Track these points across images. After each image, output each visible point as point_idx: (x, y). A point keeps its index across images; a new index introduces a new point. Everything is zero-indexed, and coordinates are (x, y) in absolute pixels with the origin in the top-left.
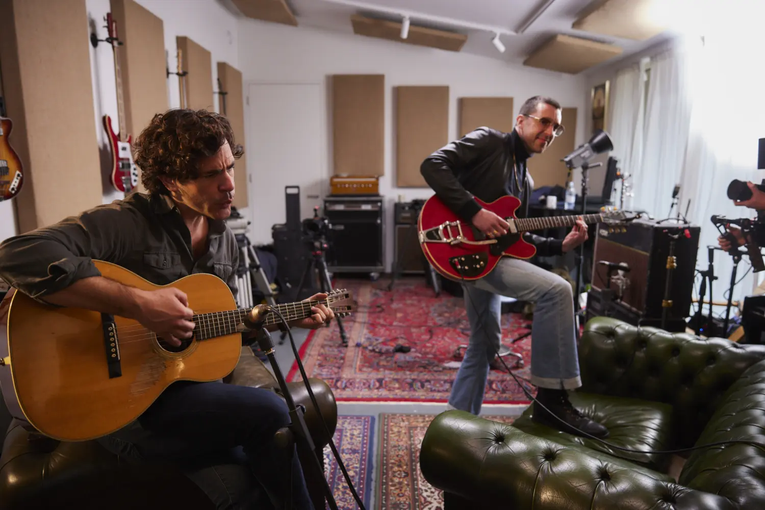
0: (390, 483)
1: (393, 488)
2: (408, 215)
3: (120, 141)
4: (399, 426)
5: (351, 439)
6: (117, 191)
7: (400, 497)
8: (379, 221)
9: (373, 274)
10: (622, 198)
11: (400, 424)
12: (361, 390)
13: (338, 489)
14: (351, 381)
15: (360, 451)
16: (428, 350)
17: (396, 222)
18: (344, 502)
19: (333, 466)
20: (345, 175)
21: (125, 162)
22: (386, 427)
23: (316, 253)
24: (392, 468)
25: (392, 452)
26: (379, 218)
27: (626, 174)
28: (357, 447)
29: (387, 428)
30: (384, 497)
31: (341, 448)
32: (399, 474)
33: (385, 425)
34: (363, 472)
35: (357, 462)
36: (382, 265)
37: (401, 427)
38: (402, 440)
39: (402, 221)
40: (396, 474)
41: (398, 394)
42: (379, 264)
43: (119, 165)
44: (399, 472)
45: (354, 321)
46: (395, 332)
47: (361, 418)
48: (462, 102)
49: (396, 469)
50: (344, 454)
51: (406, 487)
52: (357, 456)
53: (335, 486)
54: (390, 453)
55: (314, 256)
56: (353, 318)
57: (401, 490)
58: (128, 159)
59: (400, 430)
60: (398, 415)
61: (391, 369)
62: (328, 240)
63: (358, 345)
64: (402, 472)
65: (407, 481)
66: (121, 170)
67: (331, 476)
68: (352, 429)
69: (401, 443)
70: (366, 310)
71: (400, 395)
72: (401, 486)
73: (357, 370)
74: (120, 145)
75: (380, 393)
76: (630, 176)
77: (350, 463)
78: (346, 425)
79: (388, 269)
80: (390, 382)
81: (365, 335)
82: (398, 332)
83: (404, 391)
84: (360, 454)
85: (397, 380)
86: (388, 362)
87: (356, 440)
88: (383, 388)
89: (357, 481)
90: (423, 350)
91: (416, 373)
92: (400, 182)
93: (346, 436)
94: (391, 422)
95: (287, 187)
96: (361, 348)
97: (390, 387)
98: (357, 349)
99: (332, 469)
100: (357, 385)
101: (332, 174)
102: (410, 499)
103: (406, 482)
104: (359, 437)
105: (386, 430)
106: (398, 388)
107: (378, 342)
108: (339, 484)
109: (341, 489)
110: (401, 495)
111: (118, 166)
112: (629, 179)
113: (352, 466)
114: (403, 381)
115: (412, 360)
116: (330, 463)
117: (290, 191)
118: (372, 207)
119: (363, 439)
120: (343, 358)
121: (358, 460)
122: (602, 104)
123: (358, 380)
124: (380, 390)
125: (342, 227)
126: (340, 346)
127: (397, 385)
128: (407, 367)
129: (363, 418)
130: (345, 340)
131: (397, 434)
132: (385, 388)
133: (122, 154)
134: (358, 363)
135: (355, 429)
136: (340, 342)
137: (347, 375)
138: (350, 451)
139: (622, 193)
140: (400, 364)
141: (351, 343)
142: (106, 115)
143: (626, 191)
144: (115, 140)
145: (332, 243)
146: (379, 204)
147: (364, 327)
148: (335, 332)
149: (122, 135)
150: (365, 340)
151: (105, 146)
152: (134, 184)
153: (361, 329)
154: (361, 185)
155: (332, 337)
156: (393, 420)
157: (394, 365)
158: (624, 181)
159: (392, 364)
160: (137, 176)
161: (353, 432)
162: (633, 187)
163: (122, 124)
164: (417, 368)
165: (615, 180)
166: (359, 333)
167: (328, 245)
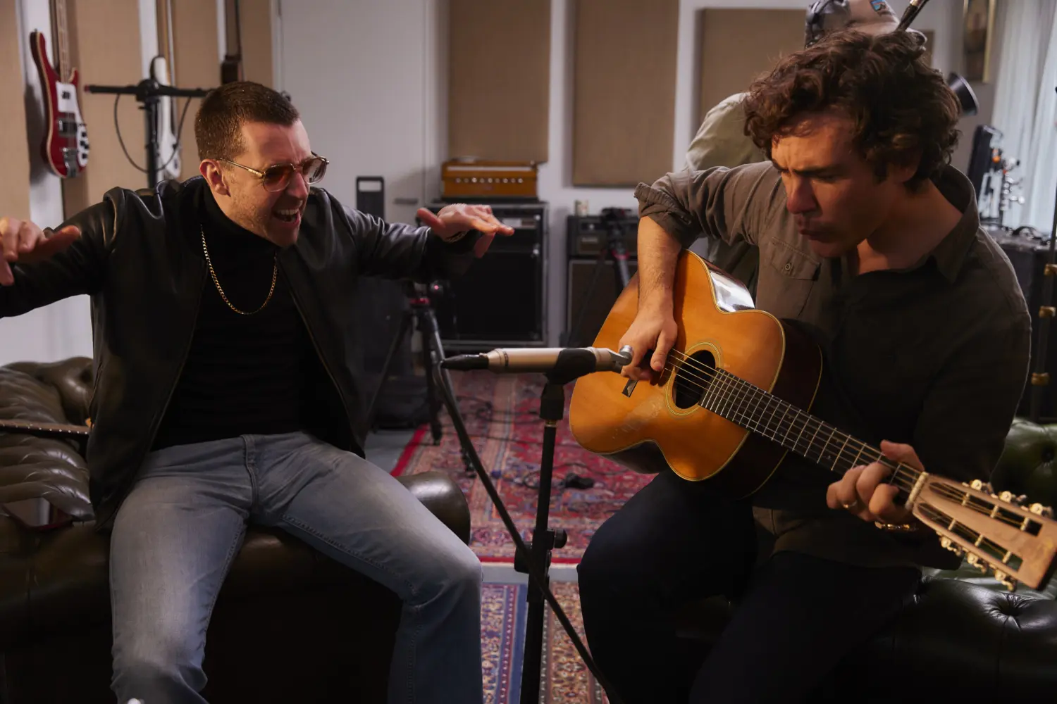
0: (554, 679)
1: (558, 685)
2: (594, 240)
3: (60, 81)
4: (570, 600)
6: (52, 172)
7: (570, 697)
8: (536, 252)
10: (1001, 205)
11: (572, 596)
12: (501, 546)
14: (483, 531)
15: (501, 634)
16: (627, 486)
17: (570, 255)
20: (470, 160)
21: (69, 120)
23: (418, 301)
24: (556, 658)
25: (557, 636)
26: (537, 245)
27: (1011, 161)
28: (496, 627)
32: (568, 667)
34: (506, 662)
35: (495, 649)
36: (541, 339)
37: (574, 602)
39: (581, 253)
40: (564, 667)
42: (536, 336)
43: (58, 125)
44: (568, 664)
45: (488, 437)
46: (565, 456)
47: (502, 587)
48: (705, 18)
49: (563, 659)
51: (581, 683)
52: (495, 641)
54: (553, 637)
55: (414, 307)
56: (484, 431)
57: (571, 689)
58: (73, 115)
60: (568, 584)
61: (556, 514)
63: (495, 475)
64: (575, 664)
65: (582, 676)
66: (62, 135)
68: (487, 603)
70: (508, 419)
71: (573, 554)
72: (573, 682)
73: (494, 514)
74: (61, 87)
76: (1018, 163)
81: (509, 459)
82: (571, 455)
84: (501, 639)
85: (567, 531)
89: (497, 674)
90: (618, 485)
92: (579, 176)
95: (359, 179)
96: (501, 479)
100: (494, 538)
101: (444, 159)
103: (580, 678)
104: (500, 614)
106: (571, 544)
107: (532, 471)
110: (571, 694)
111: (56, 126)
112: (1016, 169)
113: (488, 654)
114: (580, 532)
115: (597, 501)
117: (365, 187)
118: (523, 223)
119: (506, 617)
120: (468, 496)
121: (498, 646)
122: (982, 25)
123: (495, 530)
126: (461, 476)
128: (587, 511)
129: (506, 587)
133: (63, 106)
135: (491, 603)
136: (461, 469)
137: (476, 521)
139: (1002, 196)
140: (574, 507)
142: (36, 30)
143: (1010, 191)
144: (50, 76)
145: (448, 285)
146: (538, 217)
147: (506, 446)
148: (451, 455)
149: (62, 67)
150: (508, 467)
151: (29, 90)
152: (83, 162)
153: (499, 450)
154: (501, 180)
155: (446, 462)
156: (559, 591)
157: (562, 507)
158: (1008, 174)
159: (559, 507)
160: (87, 147)
161: (488, 607)
162: (1022, 185)
163: (64, 49)
164: (605, 513)
165: (988, 171)
166: (497, 456)
167: (441, 287)
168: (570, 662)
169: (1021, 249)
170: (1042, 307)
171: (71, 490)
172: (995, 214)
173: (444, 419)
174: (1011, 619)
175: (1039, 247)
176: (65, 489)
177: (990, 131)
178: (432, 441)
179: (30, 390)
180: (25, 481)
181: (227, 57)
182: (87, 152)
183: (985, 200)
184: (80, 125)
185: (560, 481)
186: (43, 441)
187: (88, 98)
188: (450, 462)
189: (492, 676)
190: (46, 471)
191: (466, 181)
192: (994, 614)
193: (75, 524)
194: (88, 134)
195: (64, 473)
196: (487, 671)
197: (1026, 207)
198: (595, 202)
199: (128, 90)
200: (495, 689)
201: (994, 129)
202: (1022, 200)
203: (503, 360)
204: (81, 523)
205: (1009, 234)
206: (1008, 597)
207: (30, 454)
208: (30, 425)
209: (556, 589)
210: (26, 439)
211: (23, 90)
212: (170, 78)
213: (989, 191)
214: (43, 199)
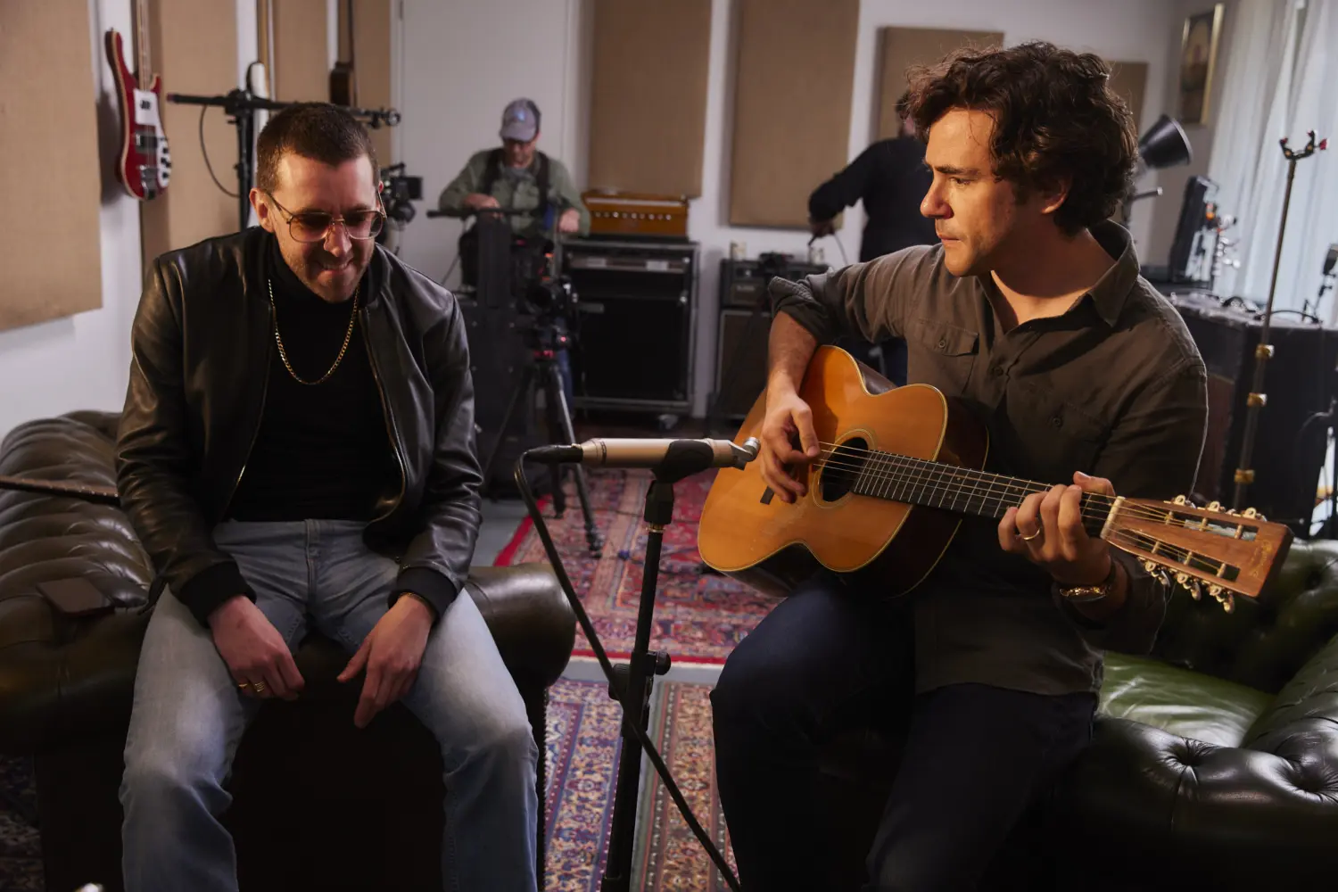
2: (750, 288)
3: (139, 88)
4: (698, 706)
5: (599, 721)
6: (128, 194)
8: (683, 299)
9: (663, 417)
10: (1213, 269)
11: (699, 701)
12: (624, 639)
13: (569, 801)
14: (604, 621)
15: (615, 743)
17: (723, 305)
18: (581, 821)
19: (561, 765)
20: (613, 190)
21: (147, 134)
22: (670, 705)
23: (542, 354)
25: (680, 747)
26: (685, 292)
27: (1226, 218)
28: (610, 734)
29: (673, 708)
30: (658, 818)
31: (579, 736)
32: (690, 784)
33: (669, 702)
35: (608, 760)
36: (685, 399)
37: (702, 708)
38: (701, 729)
39: (734, 302)
40: (685, 784)
41: (701, 650)
42: (680, 396)
43: (135, 140)
44: (690, 781)
45: (617, 511)
48: (886, 37)
49: (685, 775)
50: (584, 746)
51: (702, 804)
52: (608, 751)
53: (565, 796)
54: (675, 749)
55: (538, 360)
56: (614, 504)
58: (153, 128)
59: (700, 711)
60: (697, 686)
61: (688, 605)
62: (571, 327)
63: (623, 556)
64: (697, 781)
65: (704, 794)
66: (139, 151)
67: (557, 779)
68: (602, 705)
69: (698, 735)
70: (643, 490)
71: (704, 652)
73: (618, 602)
74: (139, 96)
75: (662, 647)
76: (1235, 221)
77: (595, 761)
78: (589, 698)
79: (700, 410)
80: (686, 629)
81: (640, 538)
83: (712, 645)
84: (616, 748)
85: (701, 625)
86: (683, 590)
87: (609, 724)
88: (670, 637)
89: (608, 790)
91: (741, 614)
92: (736, 214)
93: (589, 716)
94: (683, 697)
96: (628, 562)
97: (684, 637)
98: (621, 563)
99: (560, 768)
100: (616, 630)
102: (708, 825)
103: (703, 798)
104: (617, 719)
105: (670, 711)
106: (702, 640)
108: (571, 794)
109: (576, 802)
111: (133, 140)
112: (1233, 228)
113: (599, 766)
114: (713, 627)
115: (737, 590)
116: (556, 759)
118: (670, 266)
120: (589, 579)
121: (611, 758)
122: (1202, 58)
123: (618, 621)
124: (664, 641)
125: (600, 308)
126: (583, 555)
127: (699, 634)
128: (724, 602)
130: (596, 544)
131: (691, 719)
132: (675, 637)
133: (141, 117)
134: (621, 590)
135: (607, 706)
136: (584, 547)
137: (597, 610)
138: (596, 742)
139: (1214, 258)
140: (711, 597)
141: (608, 552)
142: (112, 29)
143: (1224, 254)
144: (128, 83)
145: (577, 336)
146: (687, 260)
147: (637, 524)
148: (574, 530)
149: (141, 73)
150: (638, 548)
151: (104, 97)
152: (163, 182)
153: (630, 527)
154: (647, 216)
155: (568, 539)
156: (686, 695)
157: (696, 597)
158: (1222, 233)
159: (693, 596)
160: (168, 165)
161: (603, 710)
162: (1237, 246)
163: (145, 53)
164: (745, 605)
165: (1200, 229)
166: (627, 534)
167: (569, 339)
168: (694, 779)
169: (1231, 324)
170: (1251, 394)
171: (120, 569)
172: (1206, 277)
173: (569, 488)
174: (1189, 769)
175: (1252, 323)
176: (113, 567)
177: (1205, 183)
178: (554, 514)
179: (88, 445)
180: (69, 556)
181: (338, 64)
182: (168, 171)
183: (1195, 262)
184: (162, 139)
185: (696, 565)
186: (97, 508)
187: (171, 108)
188: (572, 539)
189: (602, 792)
190: (94, 545)
191: (607, 215)
192: (1171, 762)
193: (119, 611)
194: (171, 151)
195: (115, 547)
196: (597, 786)
197: (1242, 272)
198: (754, 244)
199: (216, 101)
200: (605, 807)
201: (1209, 180)
202: (1237, 264)
203: (601, 453)
204: (124, 609)
205: (1218, 304)
206: (1187, 743)
207: (80, 523)
208: (82, 488)
209: (683, 692)
210: (77, 504)
211: (96, 96)
212: (269, 88)
213: (1201, 251)
214: (118, 222)
